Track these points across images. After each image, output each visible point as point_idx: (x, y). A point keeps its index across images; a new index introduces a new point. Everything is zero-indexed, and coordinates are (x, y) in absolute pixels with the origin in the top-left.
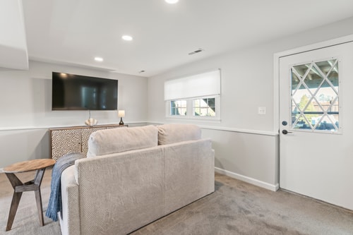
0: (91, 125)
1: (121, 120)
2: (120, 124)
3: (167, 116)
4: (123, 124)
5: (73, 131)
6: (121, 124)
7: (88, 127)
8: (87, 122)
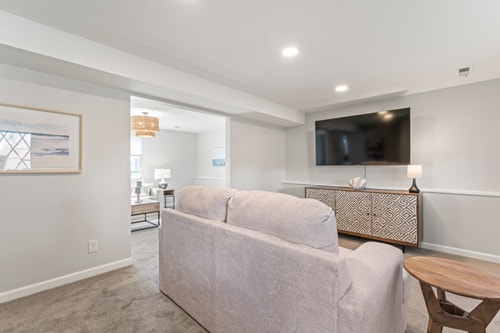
0: (355, 186)
1: (414, 185)
2: (411, 191)
6: (415, 190)
7: (351, 190)
8: (351, 182)
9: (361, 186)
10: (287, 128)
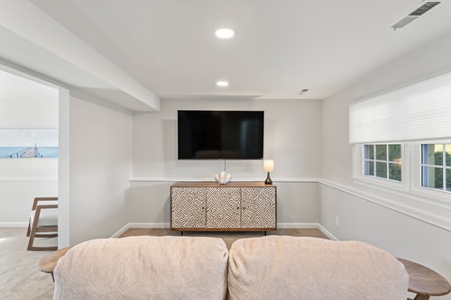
0: (222, 181)
1: (268, 177)
2: (266, 183)
3: (355, 176)
4: (270, 183)
5: (196, 190)
6: (268, 182)
7: (218, 185)
8: (217, 176)
9: (228, 180)
10: (135, 113)
